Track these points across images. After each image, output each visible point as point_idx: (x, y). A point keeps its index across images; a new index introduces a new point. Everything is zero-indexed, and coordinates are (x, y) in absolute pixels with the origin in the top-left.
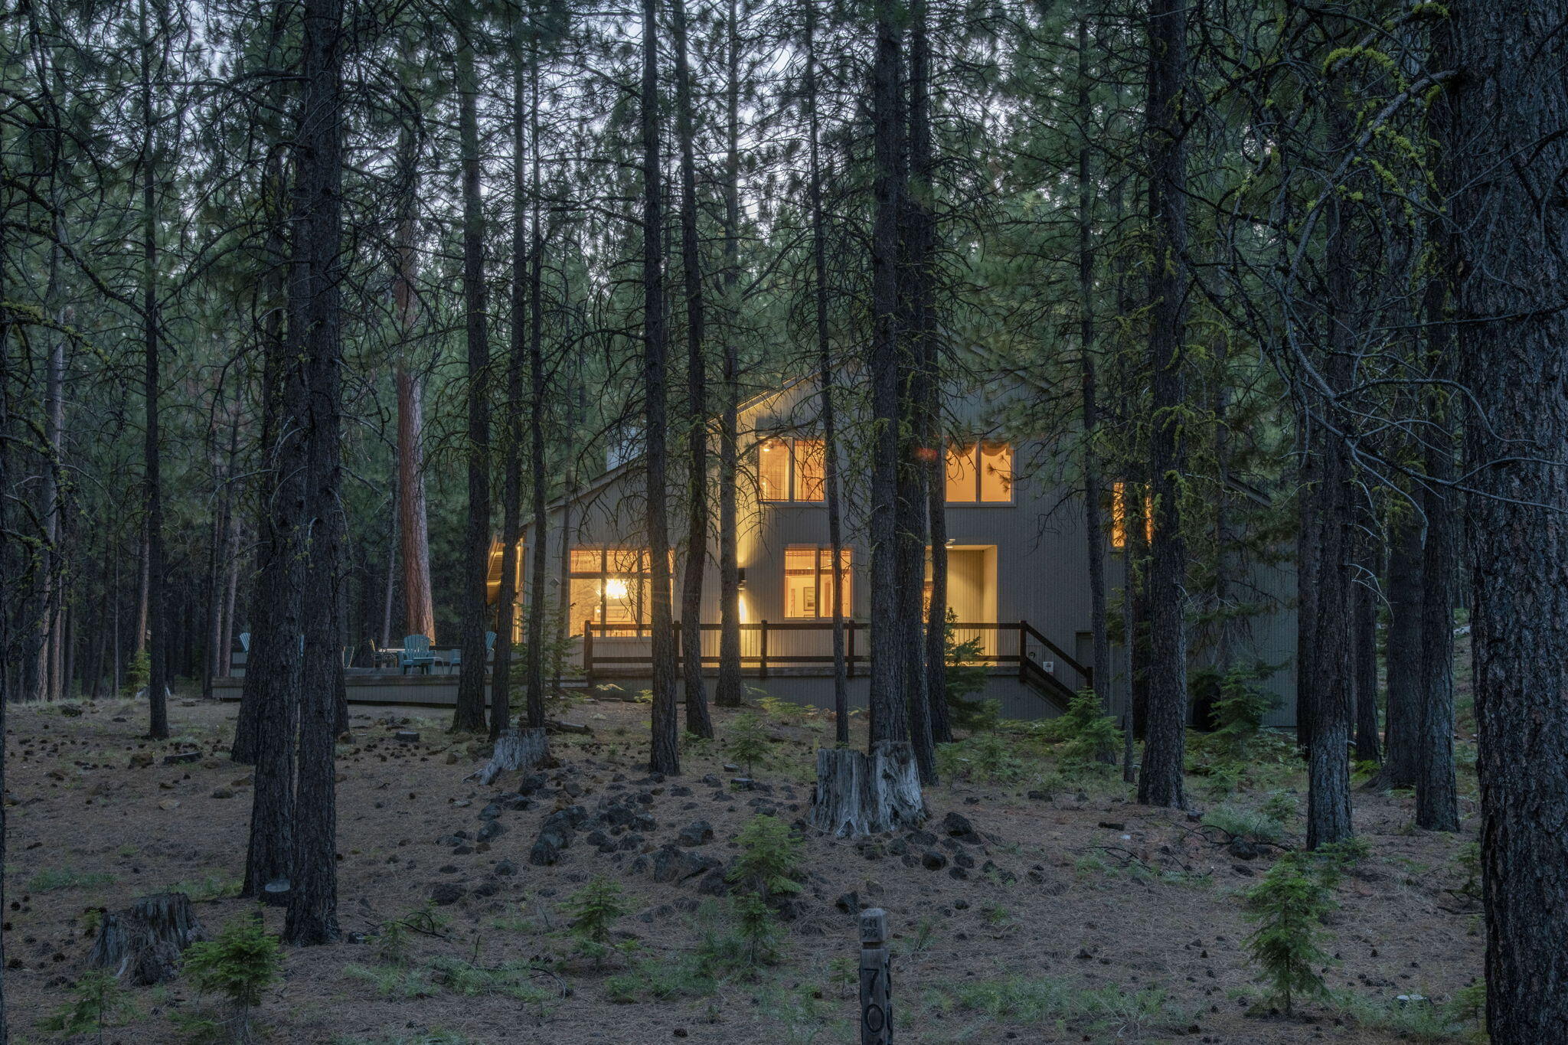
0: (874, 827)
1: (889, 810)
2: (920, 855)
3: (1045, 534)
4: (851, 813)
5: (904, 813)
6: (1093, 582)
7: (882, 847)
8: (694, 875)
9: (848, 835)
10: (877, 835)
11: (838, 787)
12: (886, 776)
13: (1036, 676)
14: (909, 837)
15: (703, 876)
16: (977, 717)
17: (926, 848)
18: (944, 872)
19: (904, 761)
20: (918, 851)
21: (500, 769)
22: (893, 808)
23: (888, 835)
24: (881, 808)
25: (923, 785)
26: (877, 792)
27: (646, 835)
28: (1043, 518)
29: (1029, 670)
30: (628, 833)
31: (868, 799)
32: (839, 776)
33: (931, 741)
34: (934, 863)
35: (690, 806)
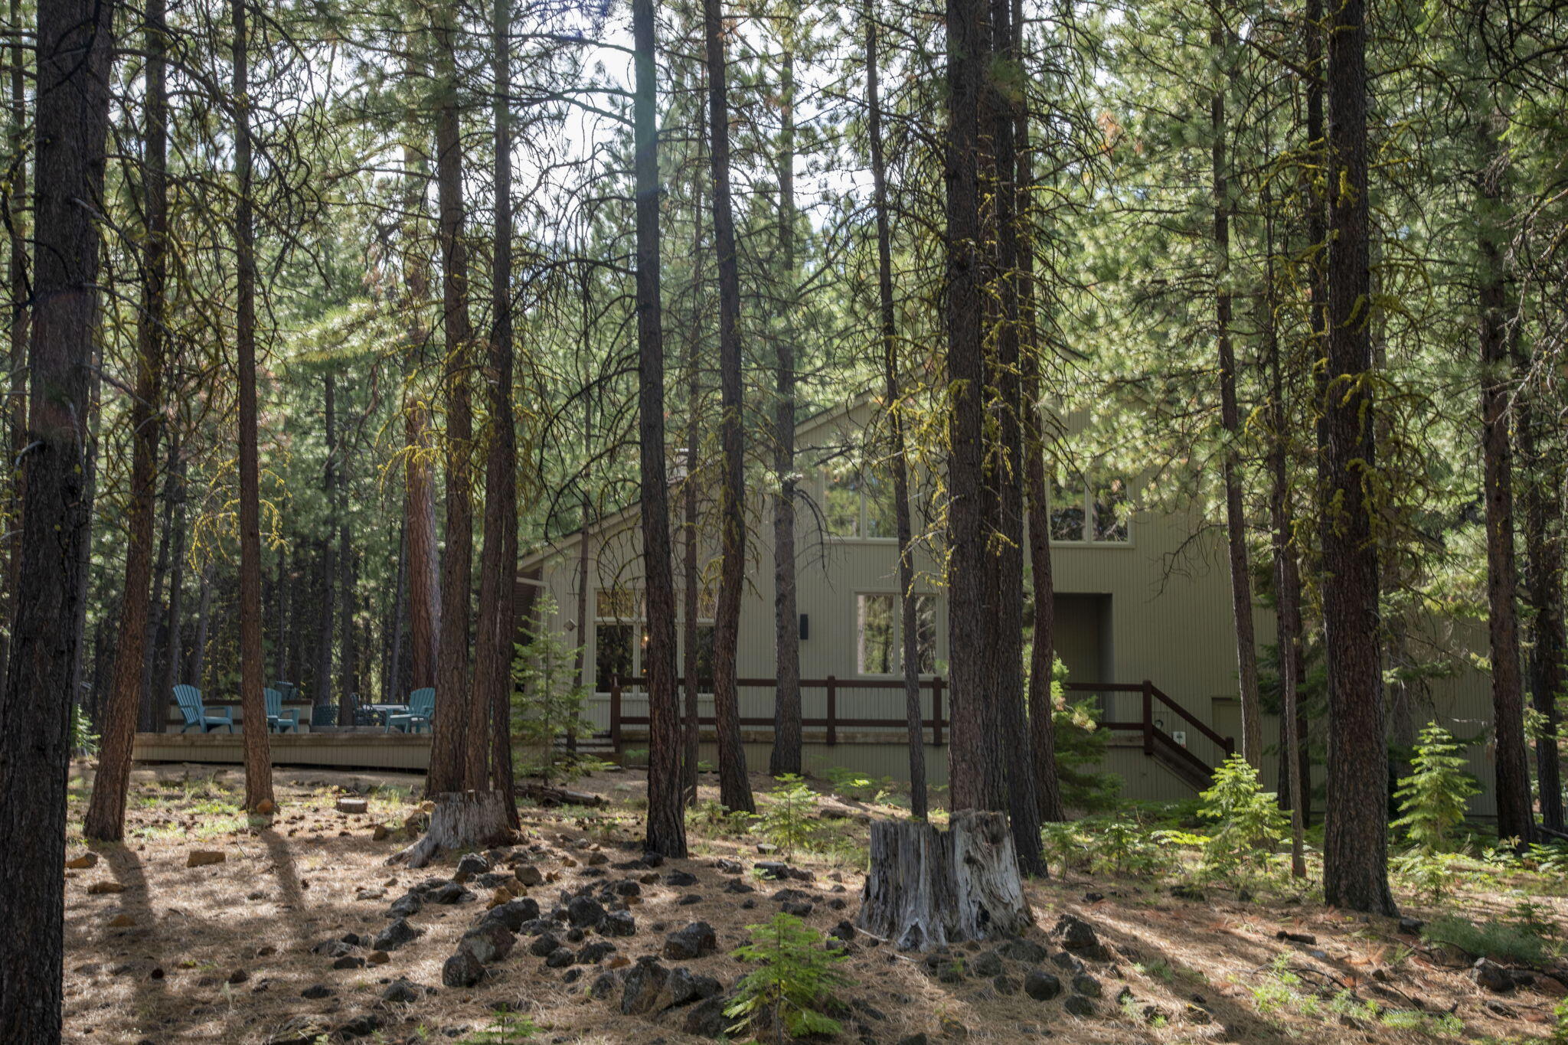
0: (952, 935)
1: (975, 909)
2: (1021, 976)
3: (1171, 575)
4: (916, 914)
5: (997, 914)
6: (1240, 627)
7: (965, 964)
8: (678, 1005)
9: (915, 945)
10: (958, 947)
11: (901, 876)
12: (970, 860)
13: (1165, 748)
14: (1005, 950)
15: (694, 1006)
16: (1094, 793)
17: (1029, 966)
18: (1057, 1004)
19: (995, 840)
20: (1018, 971)
21: (437, 847)
22: (981, 906)
23: (973, 947)
24: (963, 905)
25: (1024, 875)
26: (956, 883)
27: (620, 942)
28: (1169, 558)
29: (1156, 741)
30: (594, 938)
31: (944, 894)
32: (901, 859)
33: (1036, 818)
34: (1044, 990)
35: (691, 900)
